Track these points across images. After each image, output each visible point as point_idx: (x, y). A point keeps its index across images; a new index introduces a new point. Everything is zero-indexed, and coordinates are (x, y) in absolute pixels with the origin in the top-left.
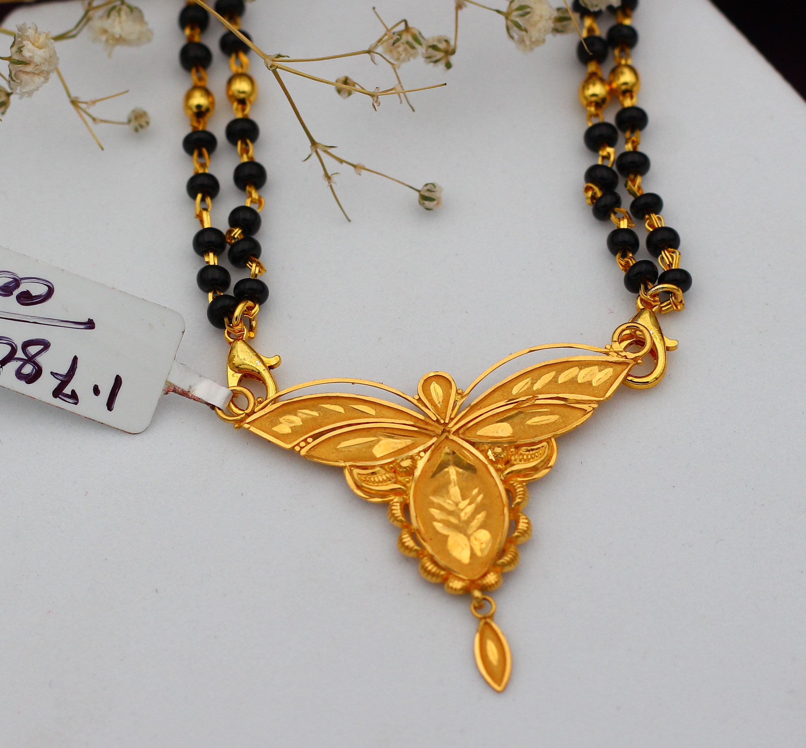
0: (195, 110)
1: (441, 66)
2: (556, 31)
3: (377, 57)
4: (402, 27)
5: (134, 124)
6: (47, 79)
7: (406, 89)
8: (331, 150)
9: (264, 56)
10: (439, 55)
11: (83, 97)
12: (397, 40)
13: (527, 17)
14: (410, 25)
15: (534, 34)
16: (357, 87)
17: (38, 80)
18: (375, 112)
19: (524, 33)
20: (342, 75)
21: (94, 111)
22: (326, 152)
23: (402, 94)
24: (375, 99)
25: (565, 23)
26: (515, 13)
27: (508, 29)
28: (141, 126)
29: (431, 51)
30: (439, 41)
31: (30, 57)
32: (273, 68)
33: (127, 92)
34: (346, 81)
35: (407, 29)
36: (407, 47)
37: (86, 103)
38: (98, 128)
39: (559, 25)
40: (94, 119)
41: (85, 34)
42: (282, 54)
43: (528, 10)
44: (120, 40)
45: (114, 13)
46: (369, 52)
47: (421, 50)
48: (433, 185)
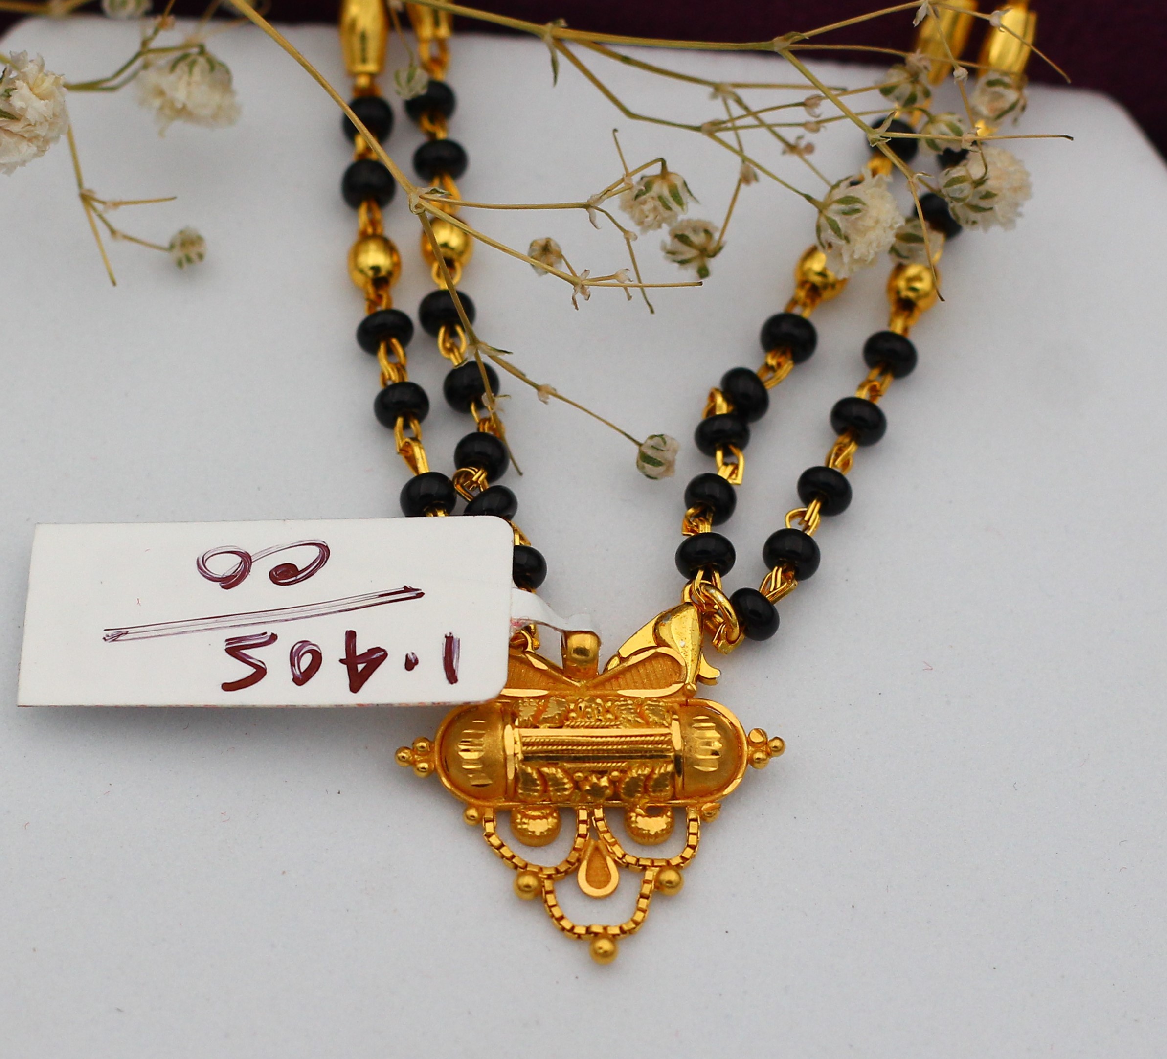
2: (897, 253)
5: (178, 253)
6: (42, 151)
11: (102, 192)
12: (644, 192)
13: (854, 216)
15: (860, 247)
17: (27, 149)
18: (576, 310)
19: (842, 243)
21: (115, 218)
22: (493, 357)
24: (579, 289)
25: (913, 245)
26: (836, 207)
27: (818, 228)
28: (189, 260)
29: (677, 244)
30: (696, 228)
31: (22, 109)
32: (420, 210)
33: (174, 198)
34: (546, 246)
35: (664, 174)
36: (658, 204)
37: (103, 203)
38: (115, 247)
39: (903, 246)
40: (113, 232)
43: (858, 206)
44: (183, 112)
45: (183, 67)
46: (587, 206)
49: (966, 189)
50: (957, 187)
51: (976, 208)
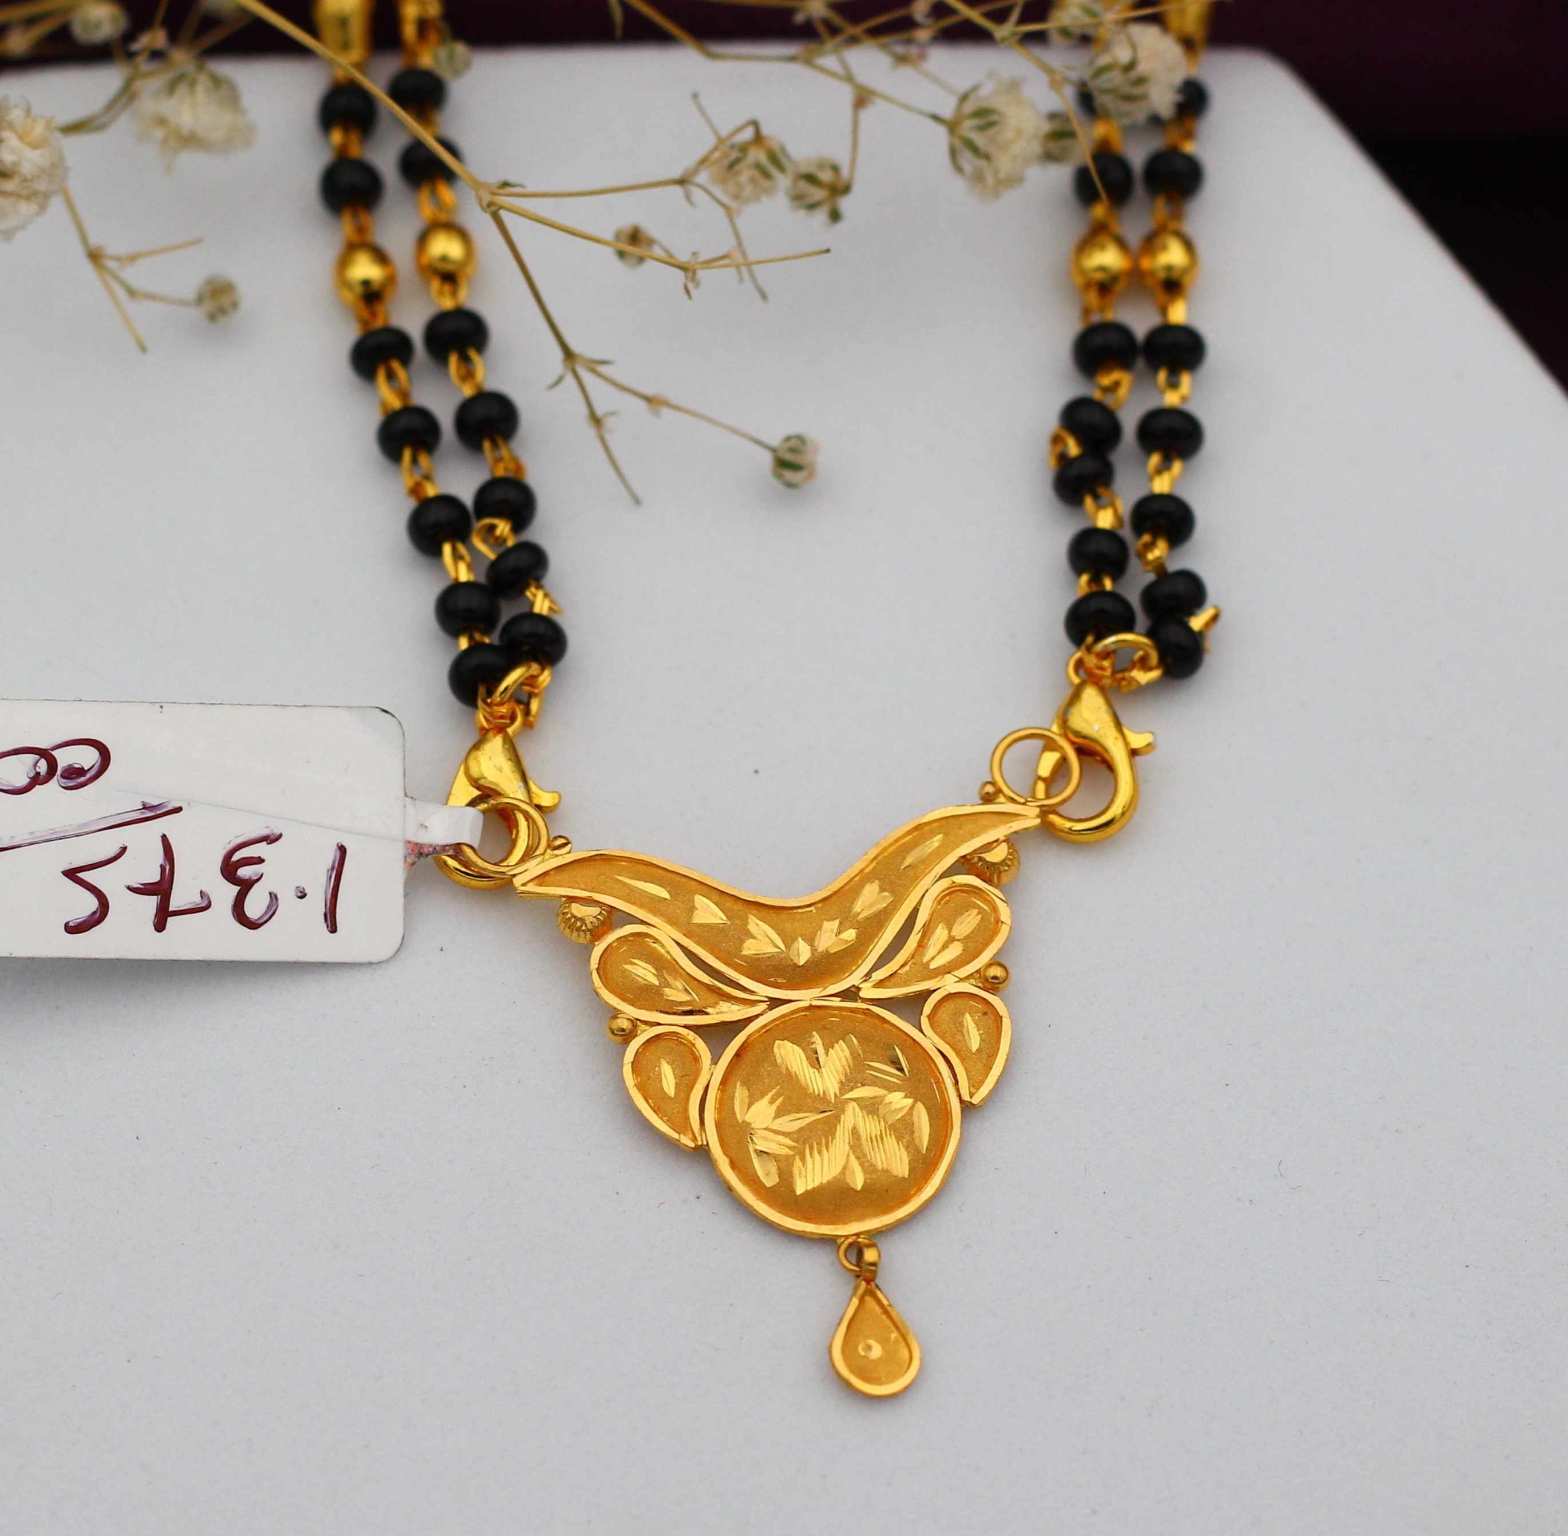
0: (359, 289)
1: (821, 216)
2: (1049, 157)
3: (697, 194)
4: (748, 134)
5: (209, 305)
6: (43, 208)
7: (753, 256)
8: (603, 369)
9: (477, 185)
10: (818, 194)
11: (113, 246)
12: (737, 161)
13: (992, 131)
14: (766, 130)
15: (1004, 164)
16: (657, 251)
17: (26, 209)
18: (690, 300)
19: (982, 163)
20: (625, 222)
21: (133, 275)
22: (594, 371)
24: (690, 274)
25: (1066, 142)
26: (969, 123)
27: (953, 153)
28: (222, 311)
29: (804, 186)
30: (821, 165)
31: (14, 164)
32: (493, 209)
33: (199, 241)
34: (635, 237)
35: (758, 138)
36: (756, 174)
37: (117, 259)
38: (137, 310)
39: (1054, 147)
40: (131, 292)
41: (123, 125)
42: (512, 179)
43: (994, 118)
44: (190, 141)
45: (182, 89)
46: (682, 182)
47: (783, 182)
48: (801, 439)
49: (1115, 78)
50: (1105, 77)
51: (1129, 98)
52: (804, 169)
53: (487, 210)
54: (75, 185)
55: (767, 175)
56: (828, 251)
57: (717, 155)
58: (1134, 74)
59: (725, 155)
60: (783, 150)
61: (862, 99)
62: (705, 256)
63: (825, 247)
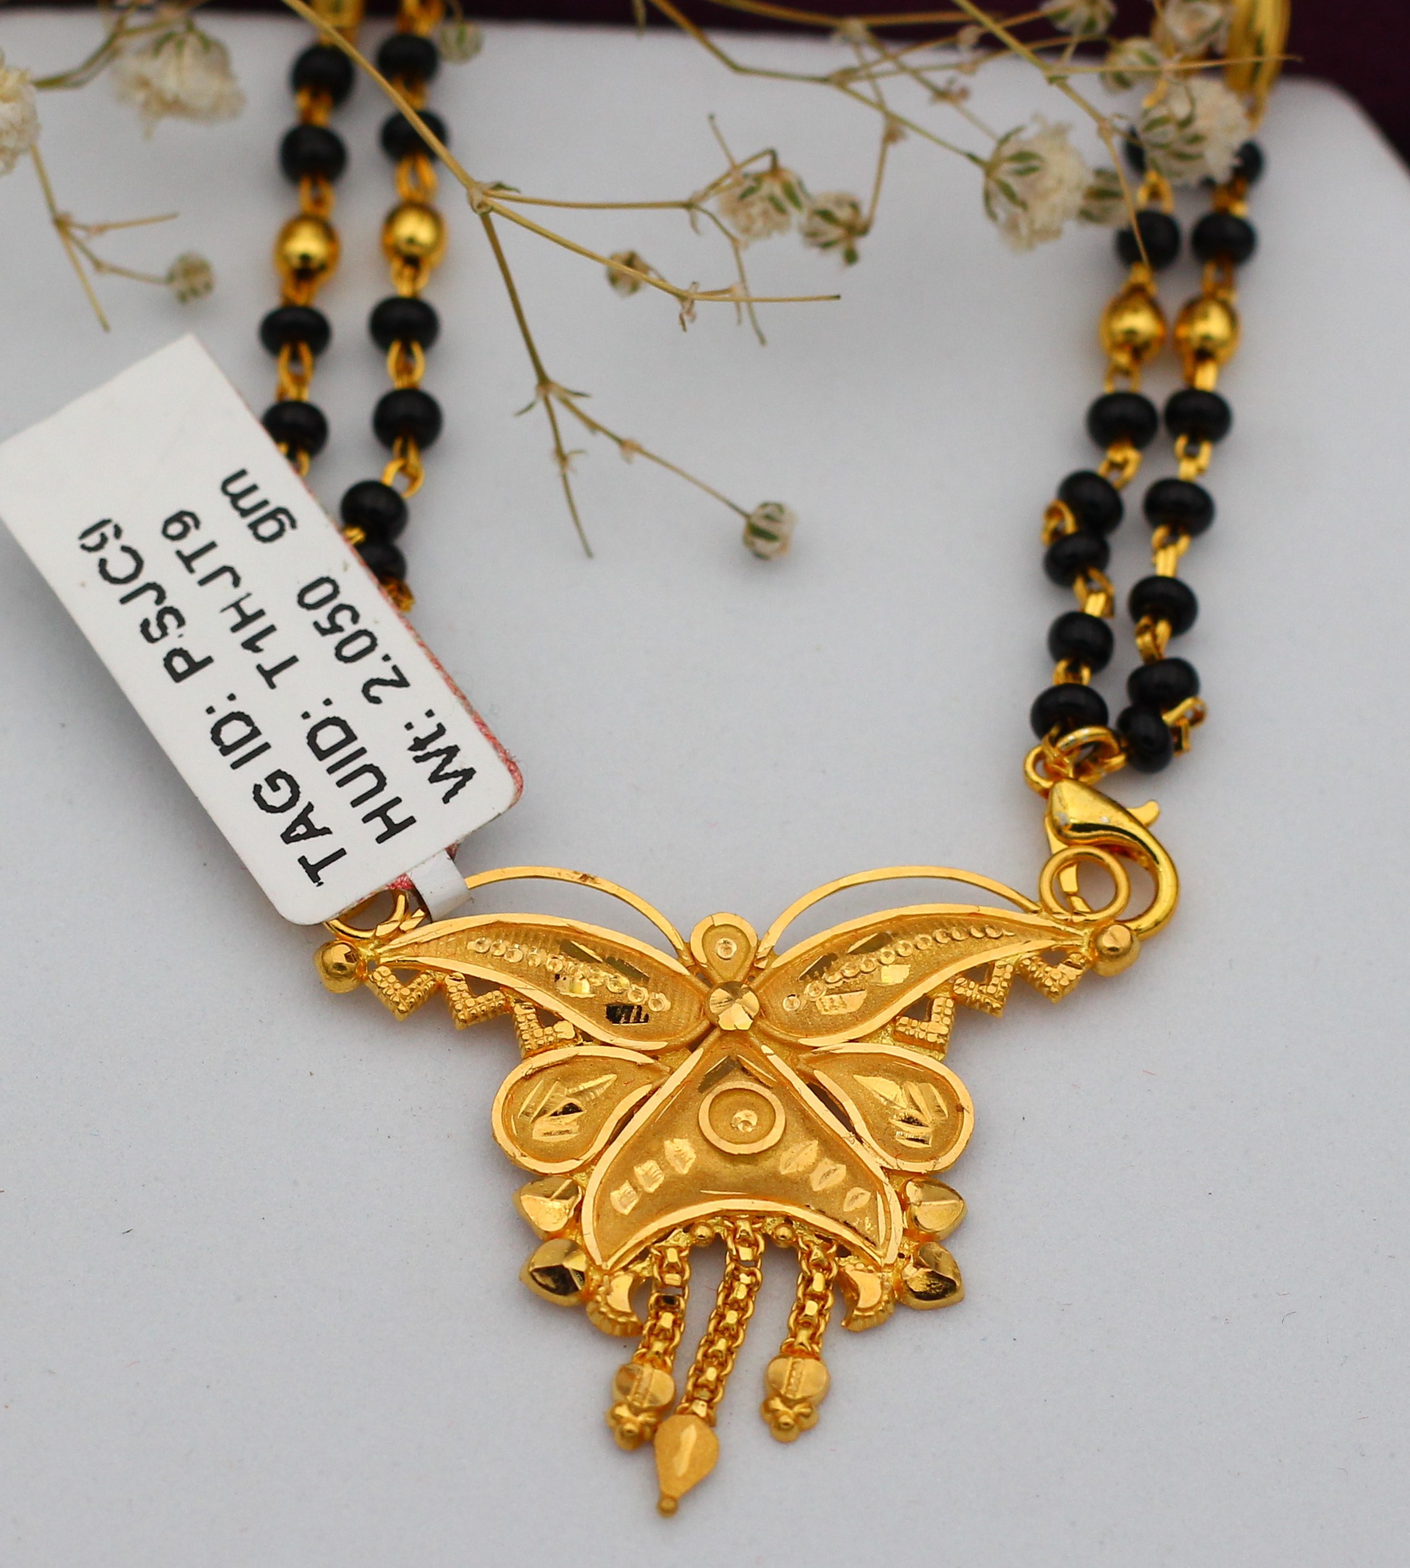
1: (835, 256)
2: (1086, 215)
3: (703, 220)
4: (764, 164)
5: (181, 285)
6: (9, 167)
7: (755, 293)
9: (469, 183)
10: (834, 232)
11: (82, 213)
12: (750, 191)
13: (1032, 177)
14: (784, 161)
15: (1041, 214)
16: (652, 276)
18: (684, 333)
19: (1019, 210)
20: (623, 247)
21: (101, 246)
22: (566, 402)
23: (743, 305)
24: (687, 305)
25: (1108, 203)
26: (1008, 166)
27: (987, 197)
28: (194, 292)
29: (819, 223)
30: (839, 202)
32: (484, 210)
33: (173, 216)
34: (631, 260)
35: (775, 170)
36: (769, 206)
37: (85, 228)
38: (102, 284)
39: (1095, 206)
40: (98, 265)
41: (101, 84)
42: (507, 182)
43: (1035, 163)
44: (174, 106)
45: (168, 50)
46: (688, 206)
48: (780, 508)
49: (1169, 133)
50: (1159, 130)
51: (1182, 156)
52: (822, 204)
53: (478, 210)
54: (45, 144)
55: (781, 210)
56: (838, 297)
57: (728, 181)
58: (1190, 131)
59: (738, 183)
60: (800, 184)
61: (893, 133)
62: (703, 288)
63: (836, 293)
